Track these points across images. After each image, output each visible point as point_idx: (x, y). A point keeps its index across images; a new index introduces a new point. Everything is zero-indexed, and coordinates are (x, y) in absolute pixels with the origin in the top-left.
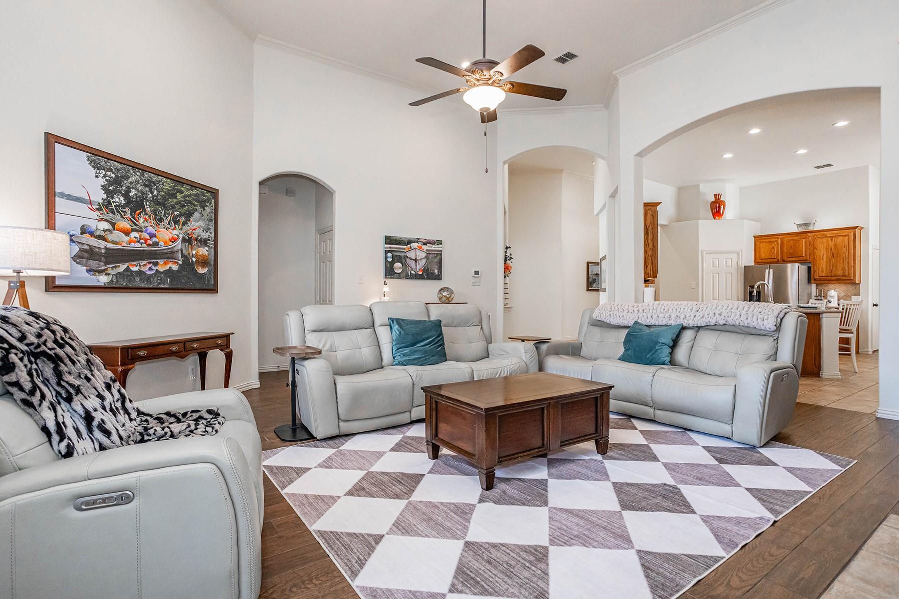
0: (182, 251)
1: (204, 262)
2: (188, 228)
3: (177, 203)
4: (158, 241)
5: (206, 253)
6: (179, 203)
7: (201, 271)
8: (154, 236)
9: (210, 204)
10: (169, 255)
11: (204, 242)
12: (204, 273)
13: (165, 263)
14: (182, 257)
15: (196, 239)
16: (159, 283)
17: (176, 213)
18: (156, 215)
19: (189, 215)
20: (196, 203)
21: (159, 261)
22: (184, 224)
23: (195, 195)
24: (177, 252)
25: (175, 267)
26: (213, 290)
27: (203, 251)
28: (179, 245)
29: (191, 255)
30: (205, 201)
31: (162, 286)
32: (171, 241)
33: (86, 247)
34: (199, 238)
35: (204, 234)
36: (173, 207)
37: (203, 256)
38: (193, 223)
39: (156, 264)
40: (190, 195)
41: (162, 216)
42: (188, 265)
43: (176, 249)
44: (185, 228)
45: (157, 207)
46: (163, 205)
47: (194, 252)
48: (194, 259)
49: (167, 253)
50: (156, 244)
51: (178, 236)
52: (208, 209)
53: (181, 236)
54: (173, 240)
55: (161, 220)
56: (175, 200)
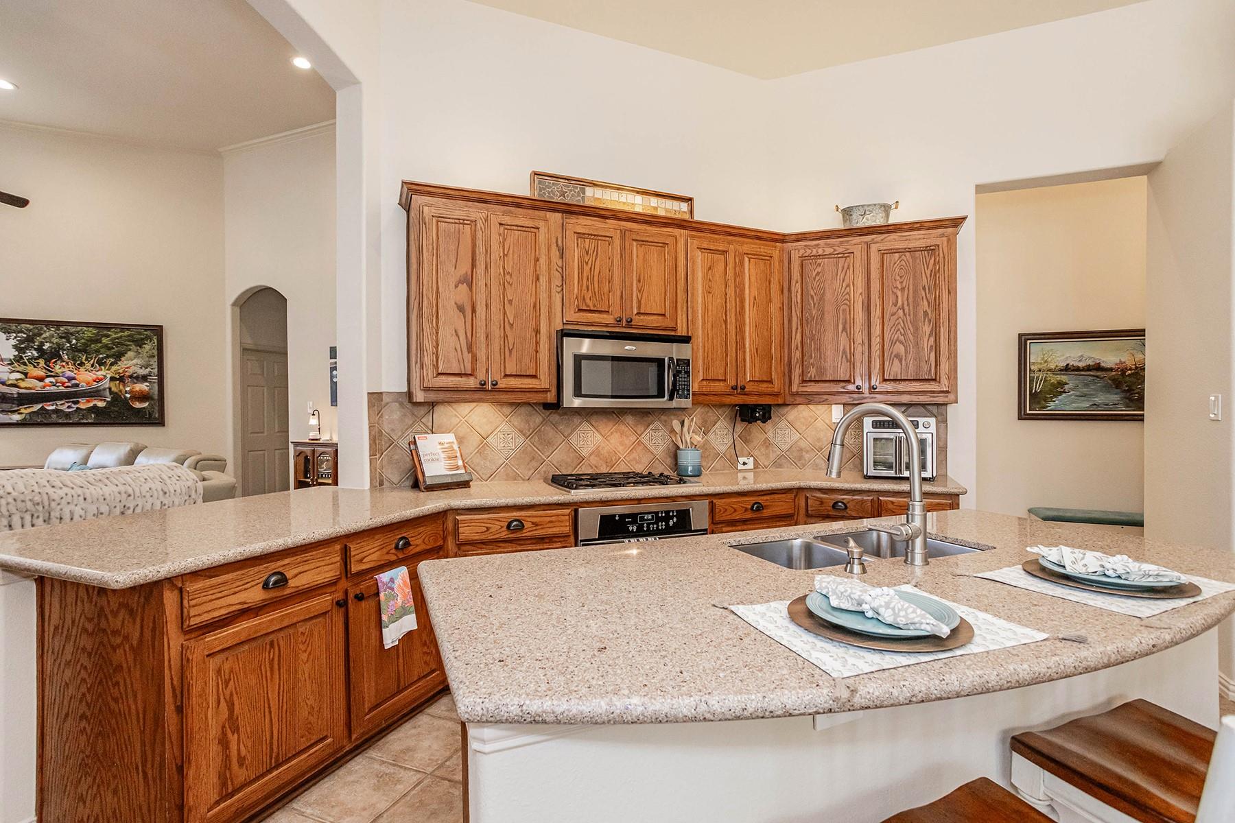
0: (110, 389)
1: (143, 397)
2: (119, 368)
3: (102, 347)
4: (78, 382)
5: (147, 389)
6: (106, 346)
7: (138, 405)
8: (74, 379)
9: (151, 341)
10: (96, 393)
11: (144, 378)
12: (144, 408)
13: (88, 401)
14: (110, 394)
15: (131, 377)
16: (80, 419)
17: (101, 356)
18: (74, 360)
19: (119, 356)
20: (129, 343)
21: (80, 400)
22: (112, 364)
23: (129, 336)
24: (105, 389)
25: (101, 404)
26: (160, 422)
27: (143, 387)
28: (106, 383)
29: (123, 392)
30: (142, 339)
31: (85, 421)
32: (95, 381)
34: (135, 375)
35: (142, 371)
36: (98, 351)
37: (141, 392)
38: (125, 362)
39: (78, 402)
40: (121, 337)
41: (83, 361)
42: (118, 400)
43: (102, 388)
44: (114, 368)
45: (76, 353)
46: (85, 351)
47: (128, 389)
48: (128, 396)
49: (90, 392)
50: (77, 385)
51: (104, 376)
52: (147, 347)
53: (109, 376)
54: (98, 380)
55: (82, 364)
56: (100, 345)
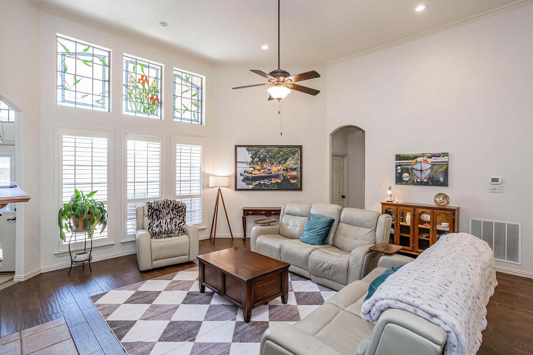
0: (283, 174)
1: (295, 178)
2: (286, 165)
3: (280, 156)
4: (271, 171)
5: (296, 174)
6: (281, 155)
7: (292, 181)
8: (270, 170)
9: (298, 153)
10: (277, 176)
11: (295, 169)
12: (295, 183)
13: (275, 180)
14: (283, 177)
15: (290, 169)
16: (272, 187)
17: (280, 160)
18: (271, 162)
19: (286, 160)
20: (290, 154)
21: (272, 179)
22: (283, 164)
23: (290, 151)
24: (281, 175)
25: (279, 181)
26: (300, 189)
27: (294, 173)
28: (281, 172)
29: (287, 176)
30: (295, 152)
31: (274, 188)
32: (277, 171)
33: (246, 177)
34: (292, 168)
35: (294, 166)
36: (279, 158)
37: (294, 175)
38: (288, 162)
39: (271, 180)
40: (287, 151)
41: (274, 162)
42: (285, 179)
43: (280, 174)
44: (284, 165)
45: (271, 159)
46: (274, 158)
47: (289, 174)
48: (289, 177)
49: (276, 176)
50: (271, 173)
51: (281, 169)
52: (296, 155)
53: (282, 169)
54: (279, 171)
55: (273, 164)
56: (279, 155)
